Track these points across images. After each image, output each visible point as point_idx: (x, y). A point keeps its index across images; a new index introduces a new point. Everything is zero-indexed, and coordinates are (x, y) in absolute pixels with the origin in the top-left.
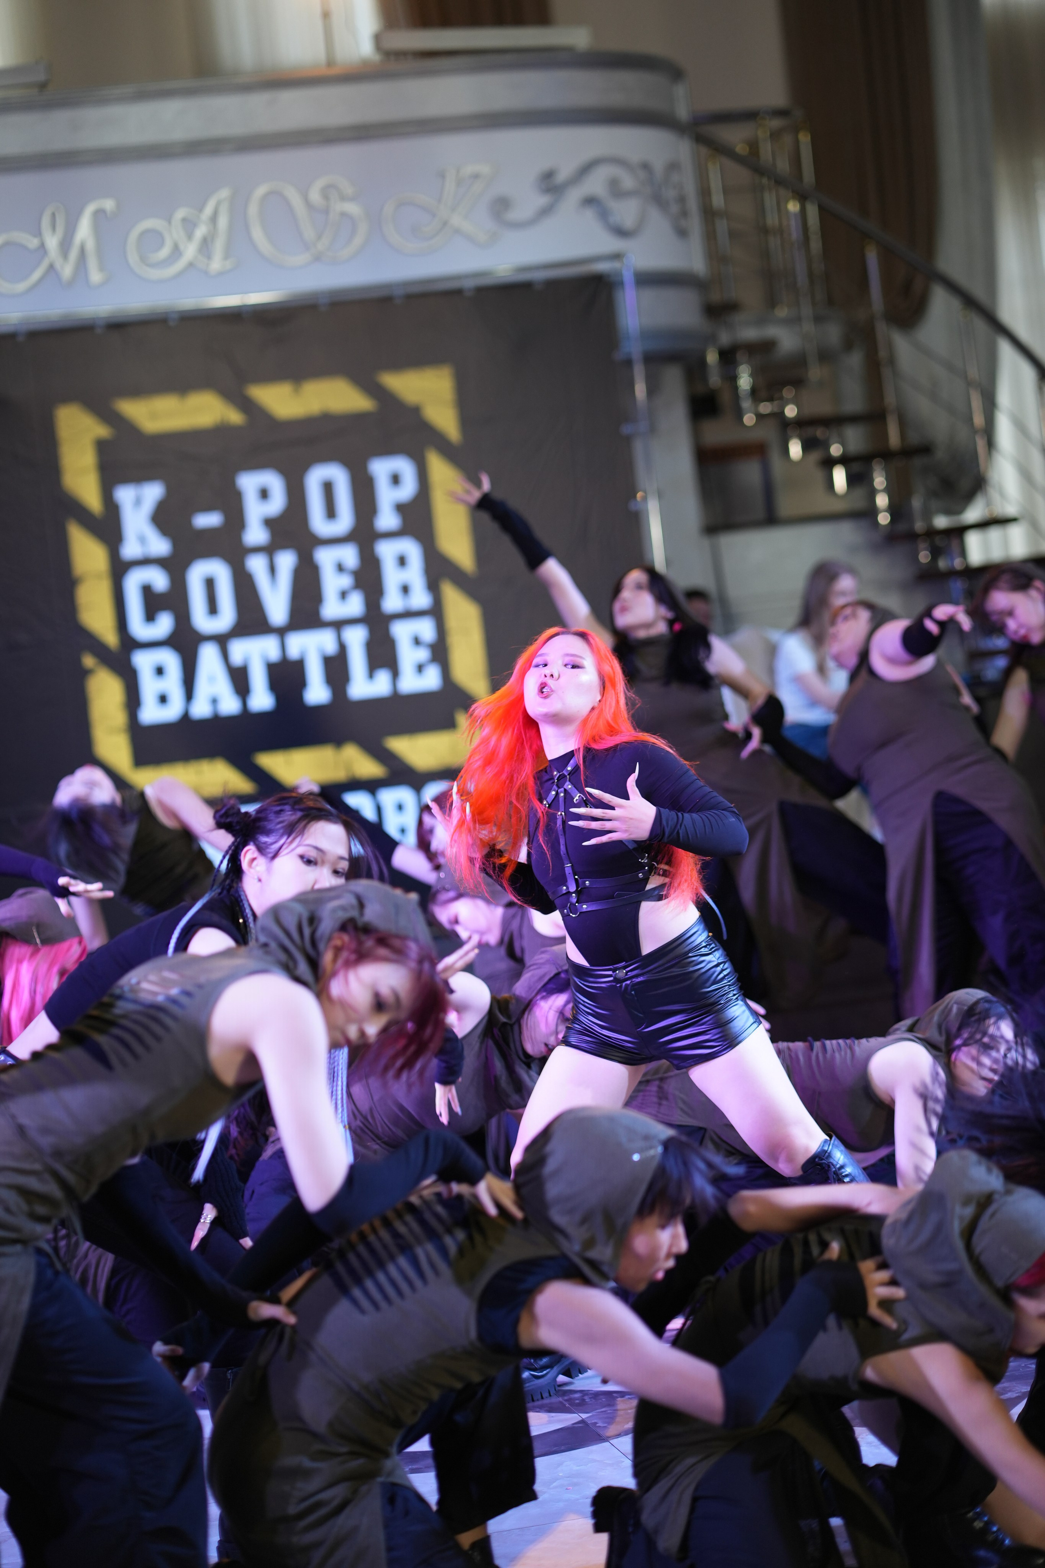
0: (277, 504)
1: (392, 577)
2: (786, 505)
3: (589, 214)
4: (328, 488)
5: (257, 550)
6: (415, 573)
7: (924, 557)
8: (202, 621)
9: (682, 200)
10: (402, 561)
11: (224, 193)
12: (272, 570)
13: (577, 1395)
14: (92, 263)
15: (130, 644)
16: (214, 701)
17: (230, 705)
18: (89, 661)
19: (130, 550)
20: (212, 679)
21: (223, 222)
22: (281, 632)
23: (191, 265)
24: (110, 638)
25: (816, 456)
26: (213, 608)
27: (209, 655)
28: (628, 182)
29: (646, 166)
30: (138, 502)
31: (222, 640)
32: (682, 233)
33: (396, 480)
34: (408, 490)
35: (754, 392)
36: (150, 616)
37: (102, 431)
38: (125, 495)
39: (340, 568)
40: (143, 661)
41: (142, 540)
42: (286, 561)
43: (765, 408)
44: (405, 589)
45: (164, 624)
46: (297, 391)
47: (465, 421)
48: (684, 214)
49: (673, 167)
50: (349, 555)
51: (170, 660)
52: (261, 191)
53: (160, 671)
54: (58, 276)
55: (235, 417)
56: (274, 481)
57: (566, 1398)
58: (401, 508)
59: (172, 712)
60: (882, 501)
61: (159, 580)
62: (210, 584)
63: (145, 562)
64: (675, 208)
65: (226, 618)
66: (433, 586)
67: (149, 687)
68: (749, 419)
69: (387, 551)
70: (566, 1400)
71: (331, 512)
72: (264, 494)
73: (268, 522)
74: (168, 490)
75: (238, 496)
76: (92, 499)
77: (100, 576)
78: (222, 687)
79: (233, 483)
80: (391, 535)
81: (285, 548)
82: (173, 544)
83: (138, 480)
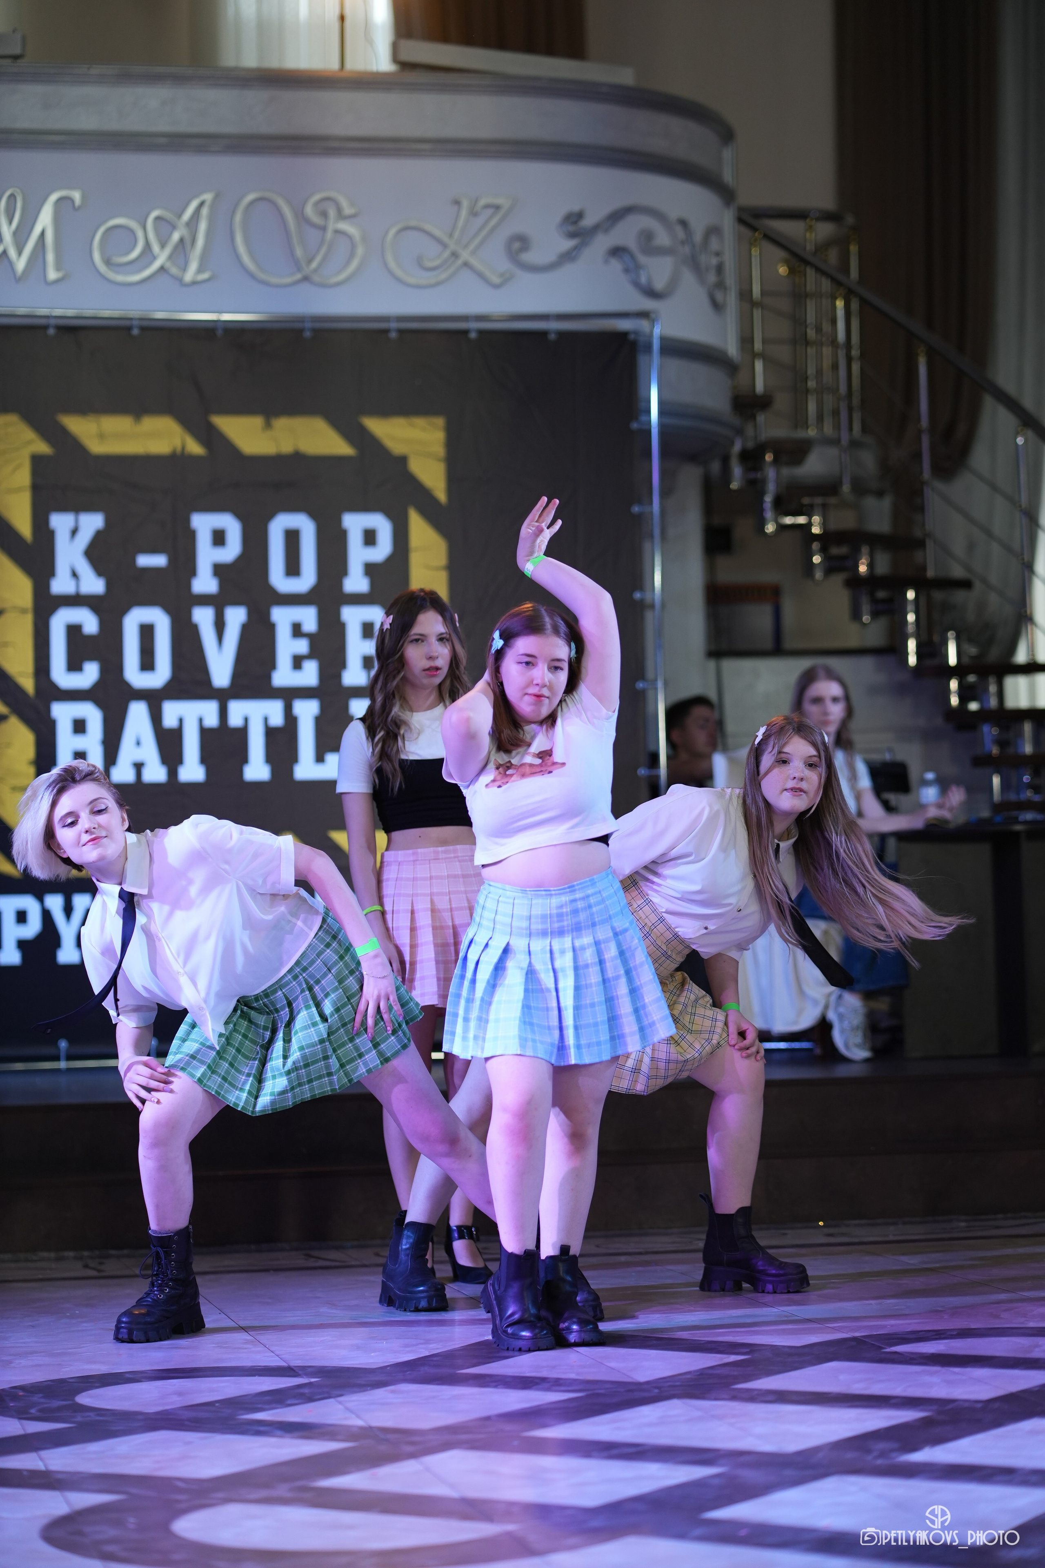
0: (232, 551)
1: (355, 647)
2: (794, 634)
3: (616, 265)
4: (292, 538)
5: (204, 600)
8: (134, 676)
9: (720, 269)
10: (368, 631)
11: (208, 197)
12: (220, 626)
14: (50, 257)
15: (51, 693)
16: (139, 767)
17: (156, 773)
18: (1, 708)
19: (61, 585)
20: (138, 742)
21: (203, 226)
22: (223, 697)
23: (162, 269)
24: (28, 684)
25: (841, 576)
26: (147, 663)
27: (138, 713)
28: (663, 238)
29: (683, 223)
30: (74, 532)
31: (155, 699)
32: (717, 306)
33: (370, 538)
34: (382, 550)
36: (74, 665)
37: (43, 448)
38: (60, 522)
39: (297, 631)
40: (63, 713)
41: (75, 575)
42: (236, 616)
45: (90, 674)
46: (268, 425)
47: (455, 479)
48: (721, 285)
49: (713, 231)
50: (308, 617)
51: (92, 714)
52: (251, 197)
53: (79, 726)
54: (11, 264)
55: (195, 448)
56: (231, 525)
58: (371, 570)
61: (90, 623)
62: (147, 632)
63: (75, 600)
64: (712, 278)
65: (161, 675)
67: (67, 742)
68: (770, 529)
69: (353, 617)
71: (293, 568)
72: (219, 538)
73: (219, 570)
74: (107, 521)
75: (191, 536)
76: (24, 525)
77: (24, 611)
78: (150, 753)
79: (188, 521)
80: (358, 599)
81: (236, 603)
82: (109, 585)
83: (77, 507)
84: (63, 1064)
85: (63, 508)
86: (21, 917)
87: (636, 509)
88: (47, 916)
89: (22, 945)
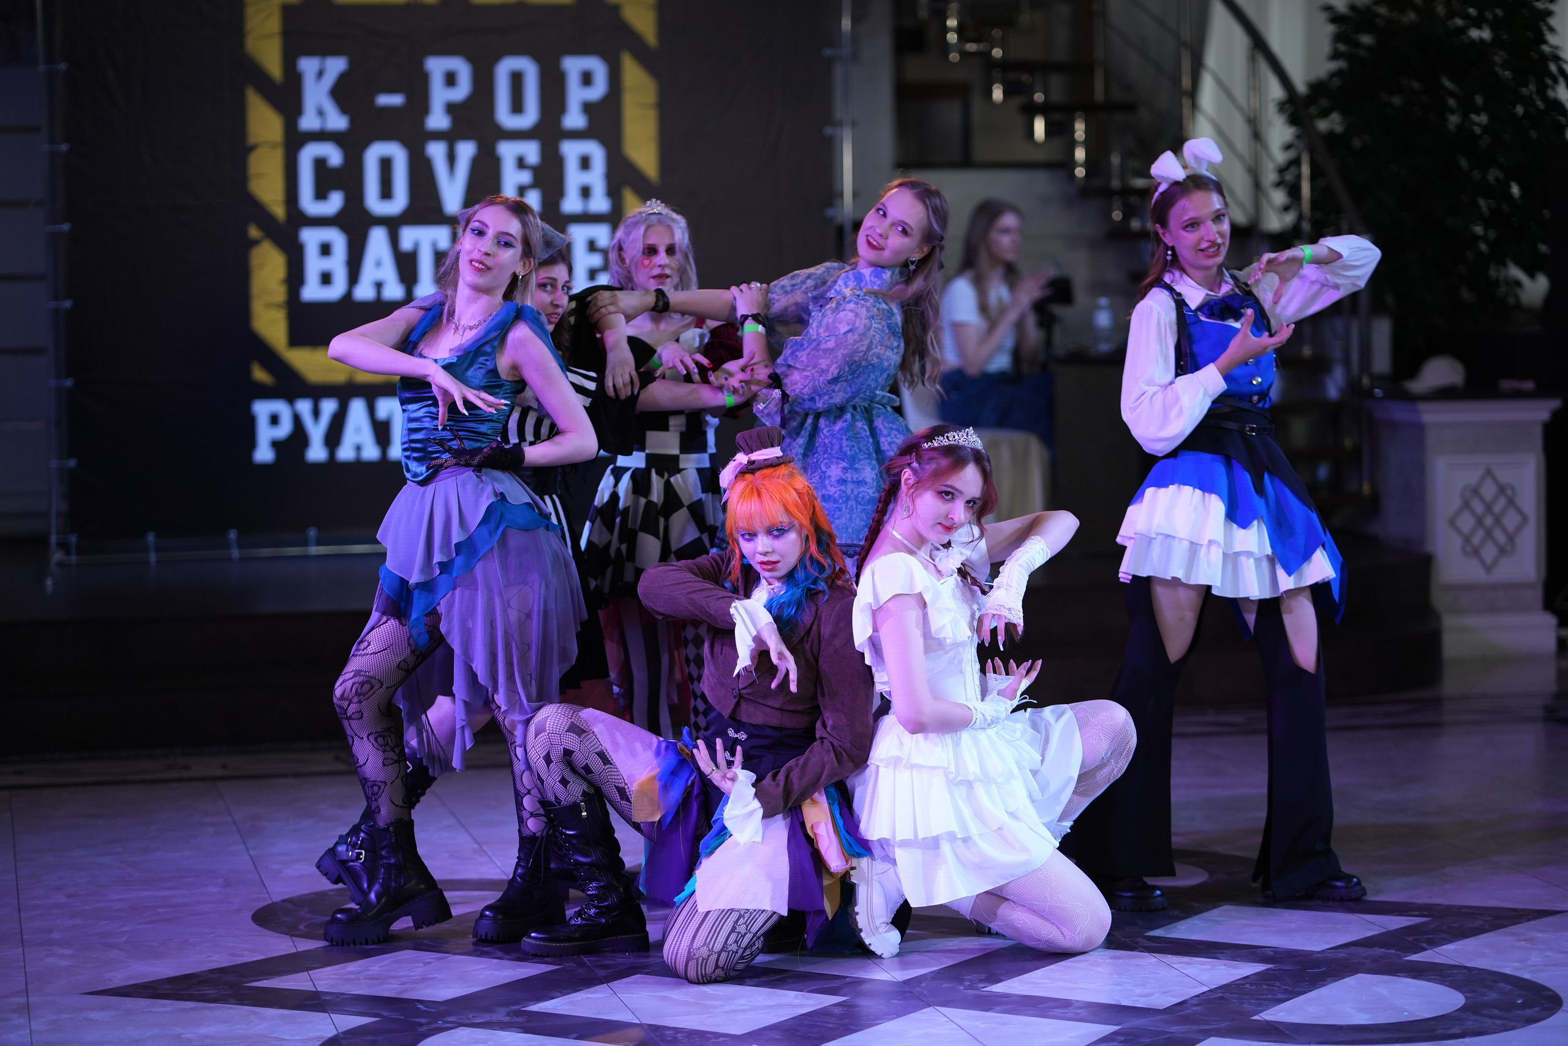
0: (462, 91)
1: (574, 178)
2: (981, 150)
4: (517, 79)
5: (437, 136)
6: (596, 178)
7: (1117, 215)
8: (374, 204)
10: (585, 163)
12: (451, 158)
13: (669, 1032)
15: (299, 219)
16: (379, 286)
17: (394, 290)
18: (254, 232)
19: (308, 122)
20: (378, 264)
24: (279, 211)
25: (1018, 101)
26: (386, 193)
27: (378, 238)
30: (320, 74)
31: (393, 225)
33: (587, 79)
34: (598, 91)
35: (960, 30)
36: (321, 194)
38: (308, 66)
39: (521, 163)
40: (311, 238)
41: (321, 113)
42: (466, 150)
43: (971, 47)
44: (586, 192)
45: (335, 202)
47: (663, 25)
50: (531, 151)
51: (337, 239)
53: (326, 250)
56: (462, 67)
57: (658, 1034)
58: (588, 108)
59: (335, 292)
60: (1080, 154)
61: (334, 156)
62: (386, 165)
63: (321, 136)
65: (399, 203)
66: (614, 192)
67: (314, 265)
68: (954, 57)
69: (571, 150)
70: (658, 1036)
71: (517, 107)
72: (451, 79)
73: (452, 108)
74: (352, 65)
75: (424, 79)
76: (274, 66)
77: (274, 146)
78: (388, 273)
79: (420, 65)
80: (576, 135)
81: (466, 137)
82: (352, 121)
83: (324, 51)
84: (314, 550)
85: (310, 53)
86: (274, 420)
87: (828, 52)
88: (297, 420)
89: (276, 444)
